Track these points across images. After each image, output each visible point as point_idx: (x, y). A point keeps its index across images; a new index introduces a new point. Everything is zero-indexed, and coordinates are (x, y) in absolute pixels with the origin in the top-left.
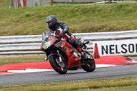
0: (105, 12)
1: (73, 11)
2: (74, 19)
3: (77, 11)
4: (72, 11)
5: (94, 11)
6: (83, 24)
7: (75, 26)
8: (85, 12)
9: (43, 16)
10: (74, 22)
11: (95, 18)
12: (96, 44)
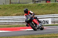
0: (33, 7)
2: (20, 10)
3: (21, 7)
4: (19, 7)
5: (28, 7)
7: (20, 13)
8: (24, 7)
9: (7, 9)
10: (20, 11)
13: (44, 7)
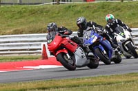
0: (53, 13)
1: (21, 12)
2: (22, 20)
3: (25, 12)
5: (42, 12)
6: (31, 25)
7: (23, 27)
8: (33, 13)
10: (22, 24)
11: (43, 19)
12: (44, 45)
13: (79, 12)
